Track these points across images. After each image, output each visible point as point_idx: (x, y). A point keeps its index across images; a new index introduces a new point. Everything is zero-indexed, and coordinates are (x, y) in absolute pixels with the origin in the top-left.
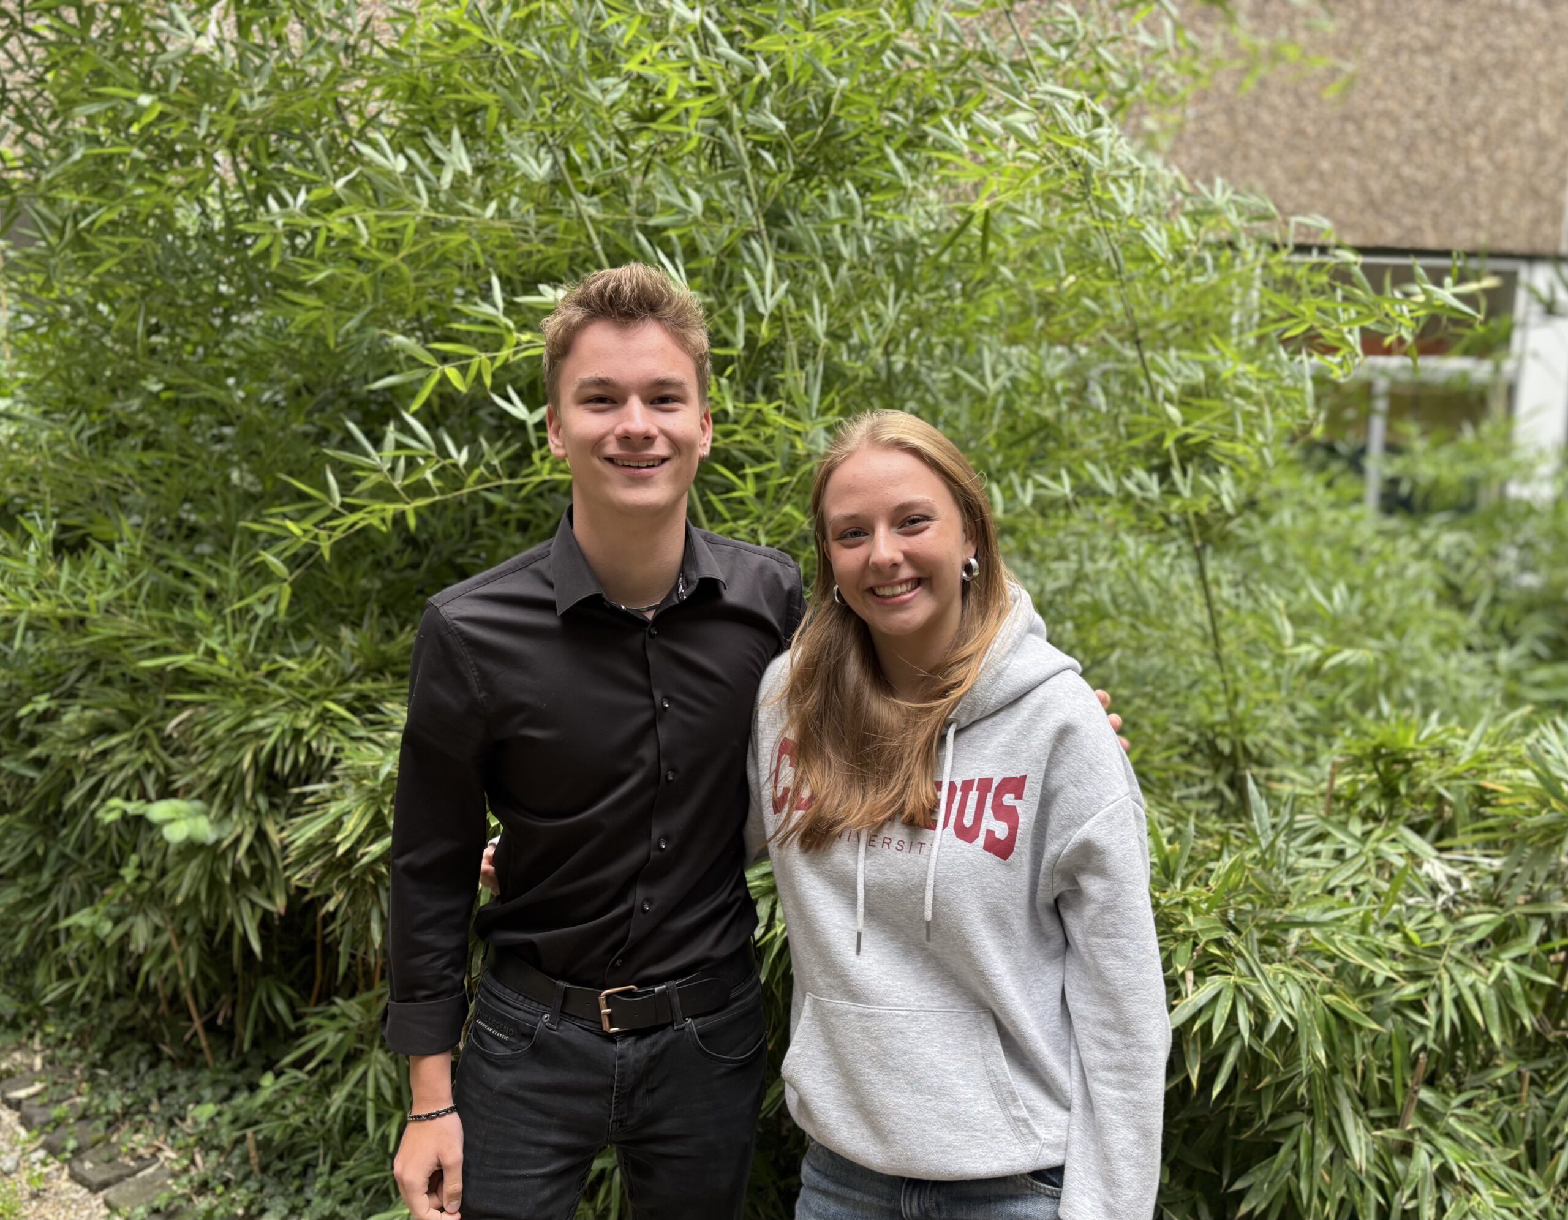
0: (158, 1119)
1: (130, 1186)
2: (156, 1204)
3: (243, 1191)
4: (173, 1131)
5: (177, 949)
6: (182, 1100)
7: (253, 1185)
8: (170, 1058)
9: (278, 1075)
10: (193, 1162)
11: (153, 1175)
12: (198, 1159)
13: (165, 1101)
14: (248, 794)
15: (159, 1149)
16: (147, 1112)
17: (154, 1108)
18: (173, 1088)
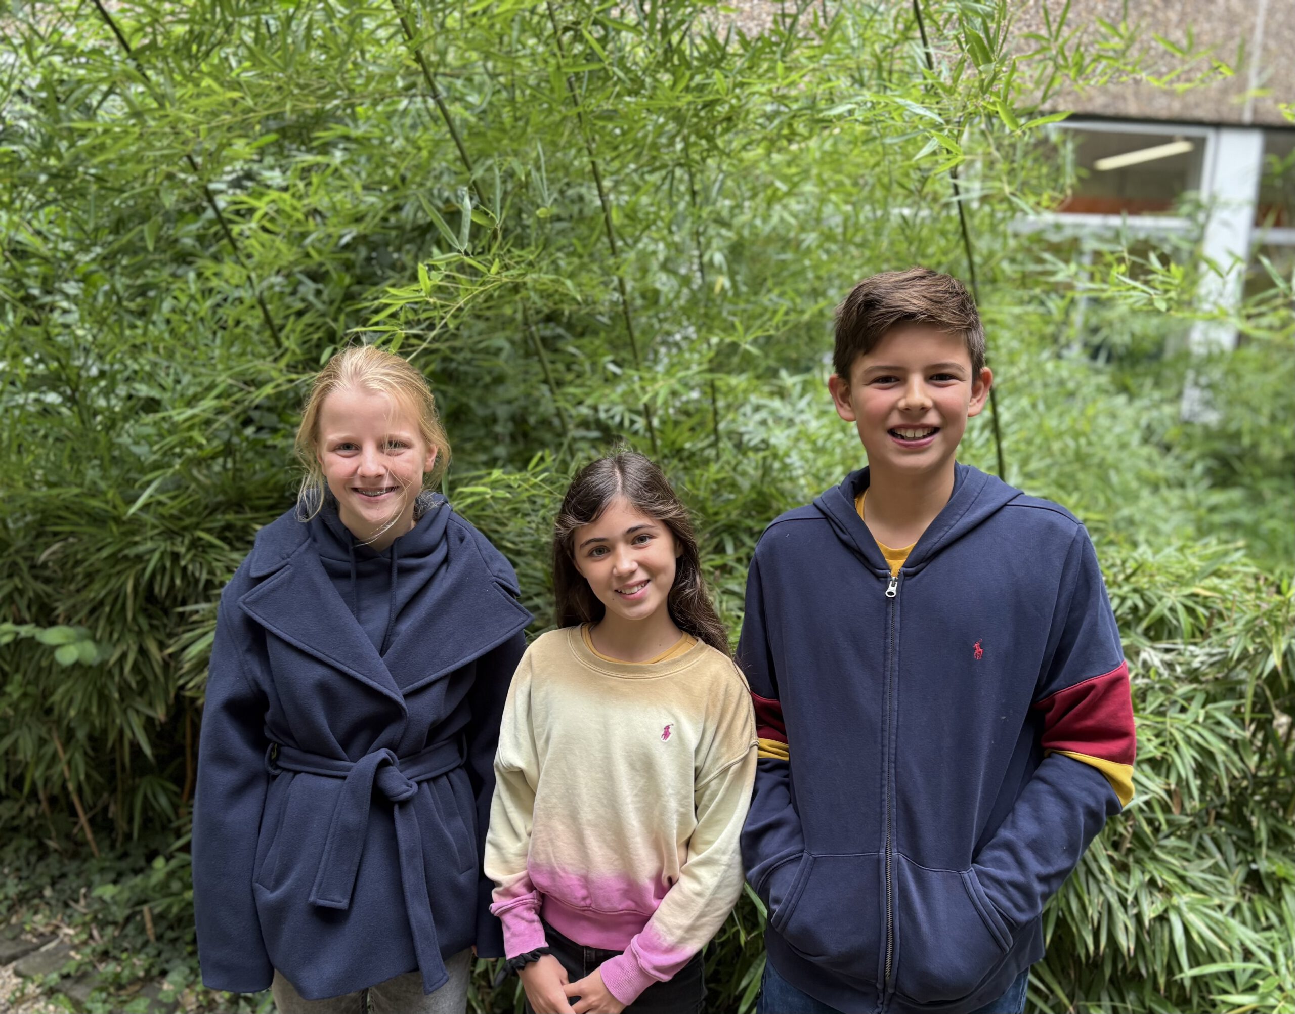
0: (53, 902)
1: (34, 959)
2: (65, 971)
3: (142, 956)
4: (69, 912)
5: (63, 757)
6: (74, 885)
7: (151, 950)
8: (56, 851)
9: (168, 859)
10: (91, 936)
11: (55, 948)
12: (95, 933)
13: (58, 886)
14: (130, 615)
15: (58, 927)
16: (41, 896)
17: (48, 892)
18: (63, 876)
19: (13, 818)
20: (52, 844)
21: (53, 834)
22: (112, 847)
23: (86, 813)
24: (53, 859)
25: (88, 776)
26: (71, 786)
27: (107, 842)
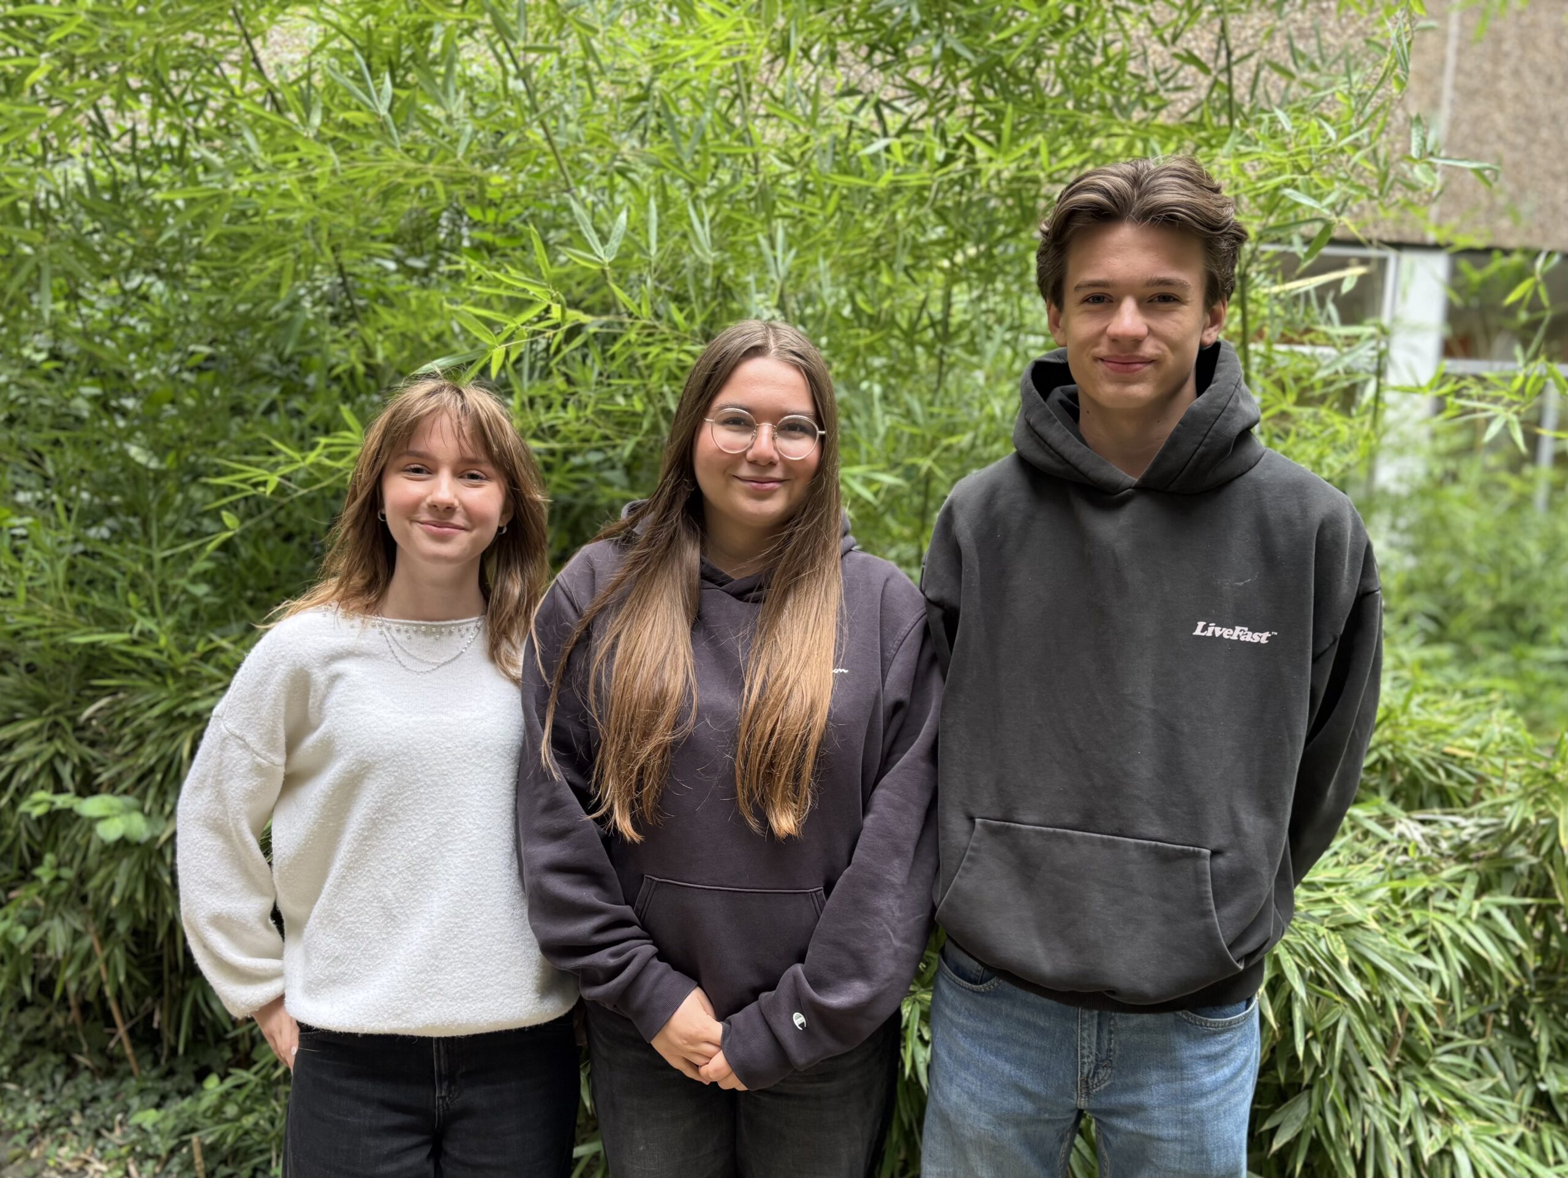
0: (83, 1131)
4: (101, 1143)
5: (101, 954)
6: (108, 1110)
8: (87, 1068)
9: (223, 1078)
10: (127, 1173)
12: (133, 1169)
13: (88, 1112)
15: (87, 1162)
16: (69, 1125)
17: (76, 1120)
18: (95, 1099)
19: (38, 1029)
20: (82, 1060)
21: (85, 1048)
22: (156, 1063)
23: (125, 1022)
24: (84, 1078)
25: (129, 977)
26: (108, 991)
27: (150, 1057)
